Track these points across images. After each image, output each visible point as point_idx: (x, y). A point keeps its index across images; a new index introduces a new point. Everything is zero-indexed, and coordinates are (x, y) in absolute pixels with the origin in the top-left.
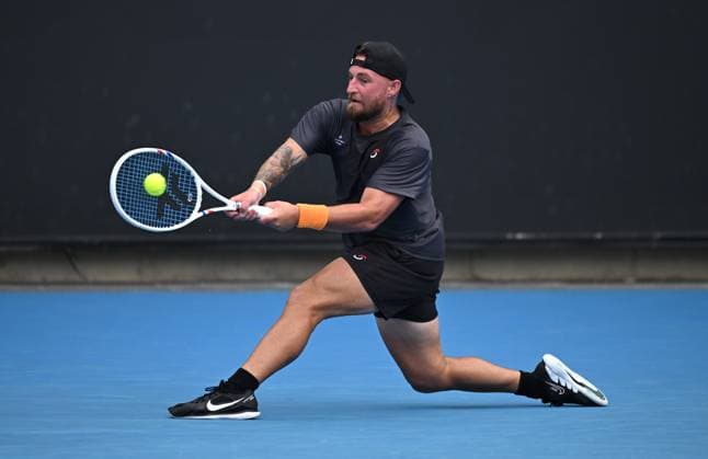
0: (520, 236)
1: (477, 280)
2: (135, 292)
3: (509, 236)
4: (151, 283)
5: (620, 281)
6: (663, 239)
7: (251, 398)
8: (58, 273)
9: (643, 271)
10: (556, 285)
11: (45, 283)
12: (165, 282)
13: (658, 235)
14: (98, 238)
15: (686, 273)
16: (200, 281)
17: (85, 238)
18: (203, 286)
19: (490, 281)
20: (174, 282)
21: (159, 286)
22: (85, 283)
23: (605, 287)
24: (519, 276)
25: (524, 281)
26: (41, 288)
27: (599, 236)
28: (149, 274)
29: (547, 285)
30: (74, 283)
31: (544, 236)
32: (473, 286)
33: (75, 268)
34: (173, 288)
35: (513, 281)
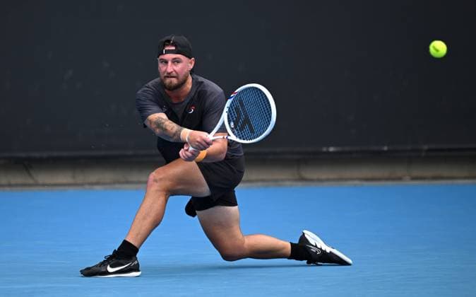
0: (332, 149)
1: (303, 179)
2: (71, 190)
3: (325, 149)
4: (82, 185)
5: (400, 179)
6: (429, 150)
7: (136, 262)
8: (18, 178)
9: (416, 173)
10: (357, 182)
11: (10, 185)
12: (92, 184)
13: (426, 147)
14: (45, 155)
15: (445, 173)
16: (114, 183)
17: (37, 155)
18: (117, 186)
19: (312, 180)
20: (97, 183)
21: (87, 187)
22: (37, 185)
23: (390, 183)
24: (331, 176)
25: (334, 180)
26: (8, 189)
27: (386, 148)
28: (80, 178)
29: (350, 183)
30: (30, 185)
31: (347, 149)
32: (300, 184)
33: (30, 175)
34: (97, 188)
35: (328, 180)
